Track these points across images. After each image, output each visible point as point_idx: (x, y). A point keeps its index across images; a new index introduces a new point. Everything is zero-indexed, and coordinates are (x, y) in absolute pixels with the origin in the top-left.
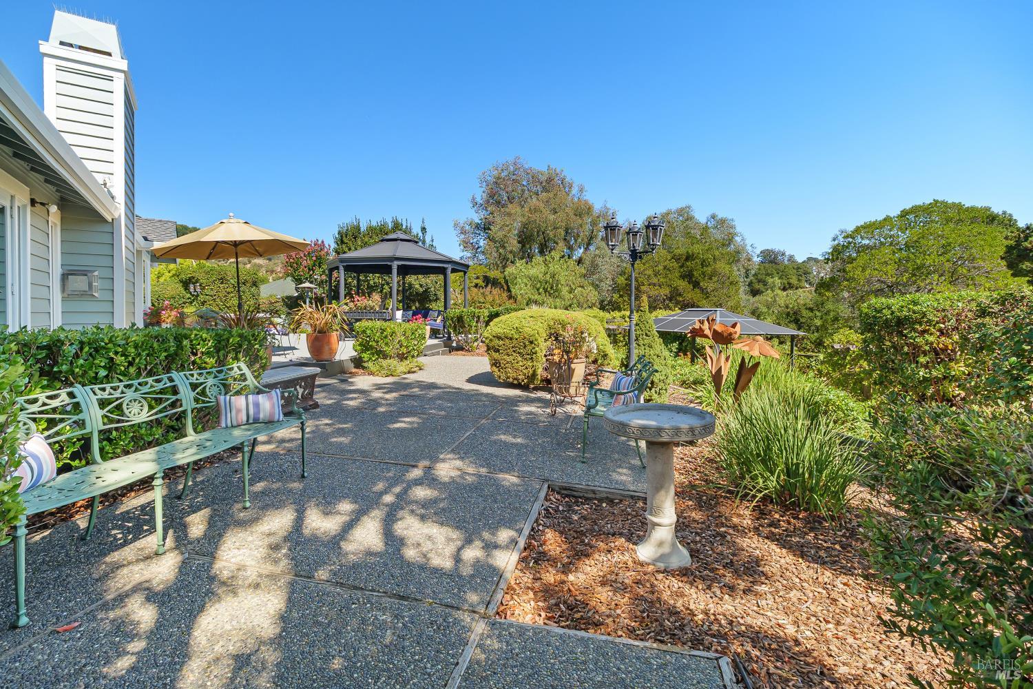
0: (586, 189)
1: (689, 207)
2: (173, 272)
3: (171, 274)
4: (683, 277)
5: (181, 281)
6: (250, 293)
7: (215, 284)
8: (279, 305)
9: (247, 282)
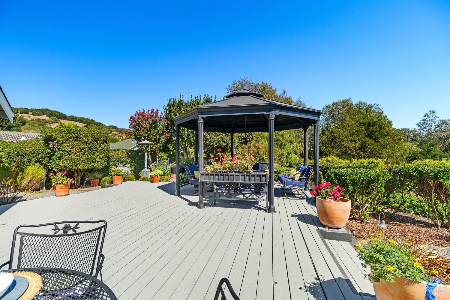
0: (287, 91)
1: (350, 99)
4: (367, 136)
6: (101, 149)
7: (70, 141)
8: (124, 157)
9: (99, 139)
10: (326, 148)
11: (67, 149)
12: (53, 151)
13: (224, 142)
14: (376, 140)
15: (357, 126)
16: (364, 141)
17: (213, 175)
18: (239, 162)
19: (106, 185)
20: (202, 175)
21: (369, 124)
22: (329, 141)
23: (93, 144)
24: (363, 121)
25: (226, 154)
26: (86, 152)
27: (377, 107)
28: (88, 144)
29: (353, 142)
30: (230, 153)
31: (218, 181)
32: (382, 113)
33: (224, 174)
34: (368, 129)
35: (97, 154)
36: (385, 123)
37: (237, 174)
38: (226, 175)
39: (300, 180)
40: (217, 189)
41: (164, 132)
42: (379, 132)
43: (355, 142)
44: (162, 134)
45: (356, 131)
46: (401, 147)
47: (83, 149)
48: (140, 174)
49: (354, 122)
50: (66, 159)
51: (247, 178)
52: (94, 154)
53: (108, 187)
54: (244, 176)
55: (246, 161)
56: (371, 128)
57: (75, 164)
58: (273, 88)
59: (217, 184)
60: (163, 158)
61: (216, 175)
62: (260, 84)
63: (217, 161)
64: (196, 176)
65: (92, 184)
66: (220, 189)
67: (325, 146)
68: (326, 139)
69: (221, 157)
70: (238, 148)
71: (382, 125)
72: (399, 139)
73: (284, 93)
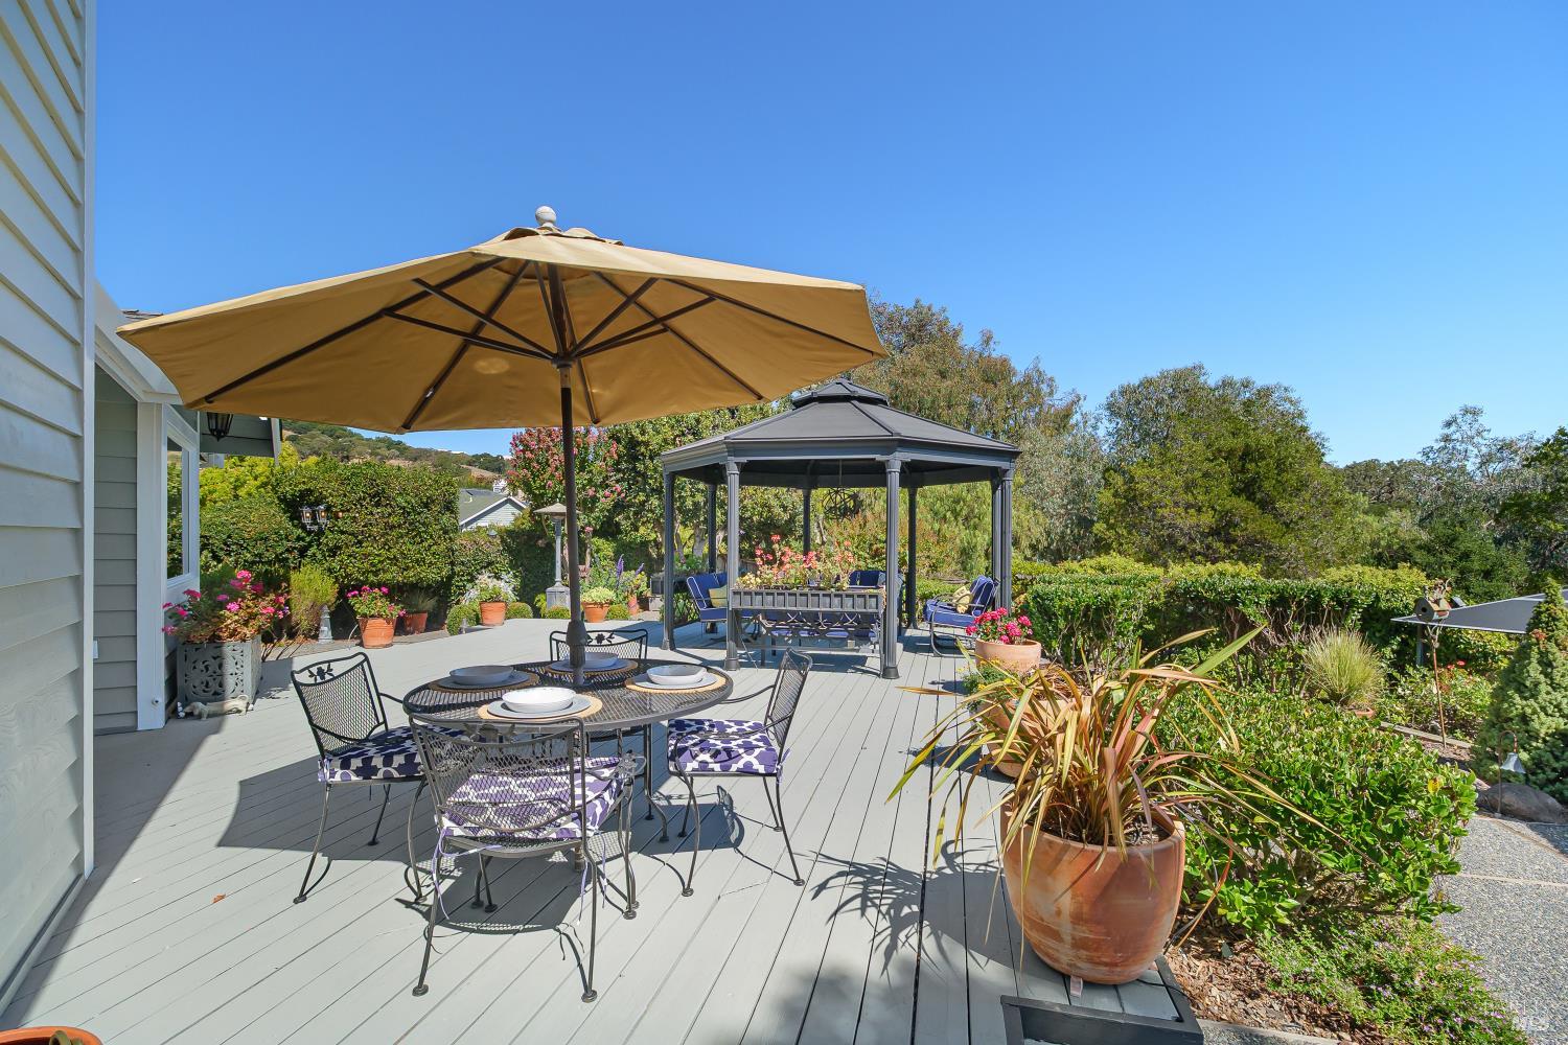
0: (996, 338)
1: (1201, 367)
2: (262, 479)
3: (258, 483)
4: (1237, 492)
5: (282, 500)
6: (439, 527)
7: (362, 506)
8: (494, 550)
9: (433, 501)
10: (1111, 527)
11: (354, 528)
12: (309, 533)
13: (785, 508)
14: (1265, 505)
15: (1208, 459)
16: (1228, 507)
17: (761, 594)
18: (819, 566)
19: (465, 625)
20: (735, 593)
21: (1247, 454)
22: (1119, 505)
23: (419, 514)
24: (1230, 443)
25: (790, 546)
26: (402, 537)
27: (1284, 395)
28: (409, 513)
29: (1193, 510)
30: (802, 543)
31: (771, 608)
32: (1301, 415)
33: (787, 592)
34: (1243, 470)
35: (430, 541)
36: (1297, 451)
37: (814, 592)
38: (789, 594)
39: (969, 612)
40: (769, 630)
41: (607, 477)
42: (1277, 480)
43: (1199, 510)
44: (604, 485)
45: (1206, 475)
46: (1339, 529)
47: (392, 527)
48: (539, 601)
49: (1199, 446)
50: (350, 556)
51: (836, 601)
52: (422, 541)
53: (469, 631)
54: (829, 595)
55: (834, 564)
56: (1251, 466)
57: (374, 569)
58: (953, 323)
59: (768, 615)
60: (601, 554)
61: (768, 594)
62: (907, 307)
63: (769, 563)
64: (713, 601)
65: (410, 625)
66: (774, 629)
67: (1107, 522)
68: (1112, 499)
69: (778, 554)
70: (827, 526)
71: (1286, 457)
72: (1337, 503)
73: (987, 340)
